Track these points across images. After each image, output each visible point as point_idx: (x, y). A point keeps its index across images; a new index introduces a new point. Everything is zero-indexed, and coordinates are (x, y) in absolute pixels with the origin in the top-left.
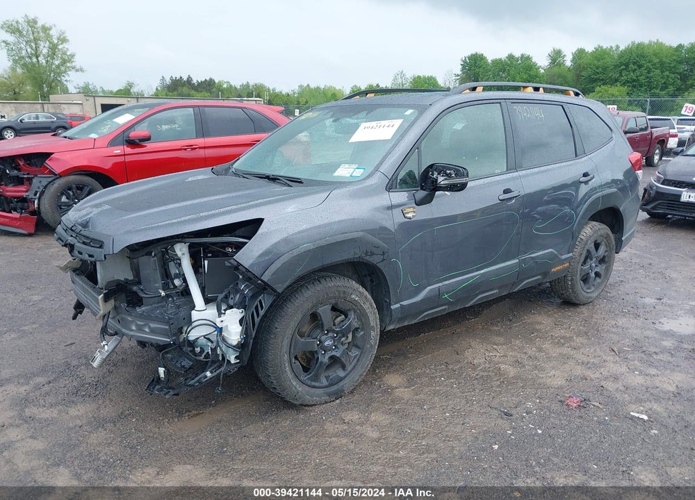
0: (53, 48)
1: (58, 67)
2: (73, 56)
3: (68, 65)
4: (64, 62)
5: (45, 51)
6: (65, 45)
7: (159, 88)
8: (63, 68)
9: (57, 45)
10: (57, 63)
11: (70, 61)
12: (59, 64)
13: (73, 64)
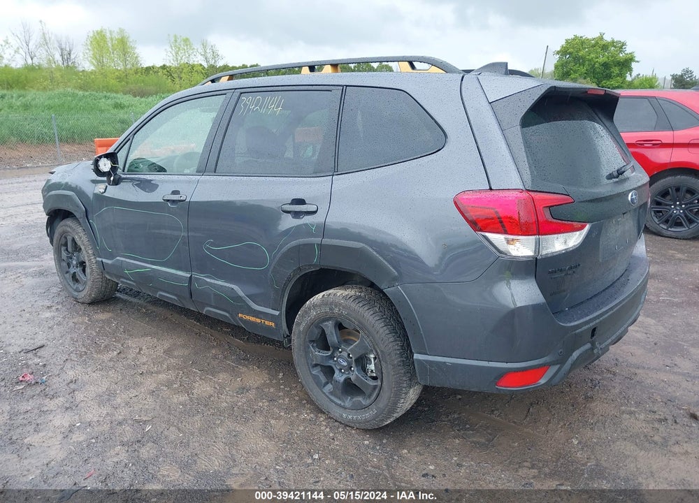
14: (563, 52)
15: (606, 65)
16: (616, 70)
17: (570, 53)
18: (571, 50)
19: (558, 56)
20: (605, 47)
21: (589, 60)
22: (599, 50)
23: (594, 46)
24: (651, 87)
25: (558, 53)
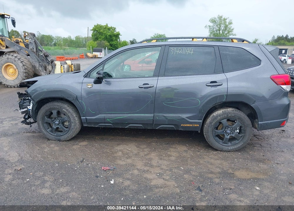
0: (226, 27)
1: (226, 34)
2: (233, 29)
3: (230, 33)
4: (229, 32)
5: (223, 28)
6: (231, 25)
7: (271, 41)
8: (228, 35)
9: (228, 25)
10: (226, 32)
11: (231, 31)
12: (227, 33)
13: (233, 33)
14: (94, 30)
15: (110, 36)
16: (114, 38)
17: (97, 31)
18: (97, 29)
19: (92, 31)
20: (109, 29)
21: (105, 34)
22: (107, 30)
23: (105, 28)
24: (126, 45)
25: (92, 30)
